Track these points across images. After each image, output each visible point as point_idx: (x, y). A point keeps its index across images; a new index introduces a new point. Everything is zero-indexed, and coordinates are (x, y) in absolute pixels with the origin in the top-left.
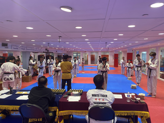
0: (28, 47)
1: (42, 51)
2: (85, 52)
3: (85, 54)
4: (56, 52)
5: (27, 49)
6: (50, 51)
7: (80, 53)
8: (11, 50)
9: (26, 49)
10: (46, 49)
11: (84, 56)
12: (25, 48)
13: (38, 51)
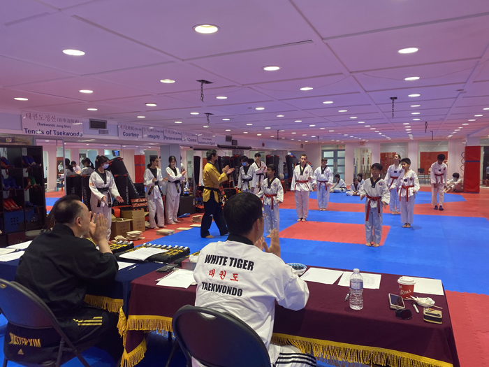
0: (169, 132)
1: (214, 144)
2: (362, 143)
3: (364, 151)
4: (263, 145)
5: (165, 137)
6: (240, 144)
7: (344, 150)
8: (116, 138)
9: (162, 137)
10: (228, 139)
11: (359, 158)
12: (161, 135)
13: (199, 142)
